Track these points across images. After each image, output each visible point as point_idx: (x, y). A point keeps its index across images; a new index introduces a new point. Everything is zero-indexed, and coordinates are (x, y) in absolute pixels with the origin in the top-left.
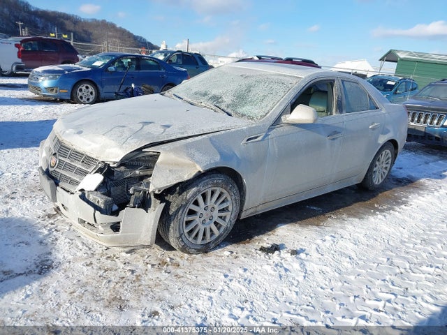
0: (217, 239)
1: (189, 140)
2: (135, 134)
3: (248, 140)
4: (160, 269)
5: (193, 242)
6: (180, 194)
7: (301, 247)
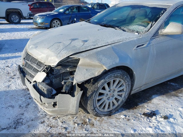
0: (116, 108)
1: (99, 49)
2: (66, 47)
3: (138, 47)
4: (82, 127)
5: (102, 110)
6: (93, 84)
7: (170, 113)
